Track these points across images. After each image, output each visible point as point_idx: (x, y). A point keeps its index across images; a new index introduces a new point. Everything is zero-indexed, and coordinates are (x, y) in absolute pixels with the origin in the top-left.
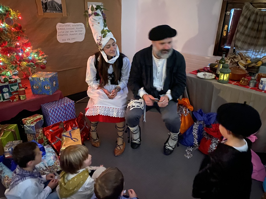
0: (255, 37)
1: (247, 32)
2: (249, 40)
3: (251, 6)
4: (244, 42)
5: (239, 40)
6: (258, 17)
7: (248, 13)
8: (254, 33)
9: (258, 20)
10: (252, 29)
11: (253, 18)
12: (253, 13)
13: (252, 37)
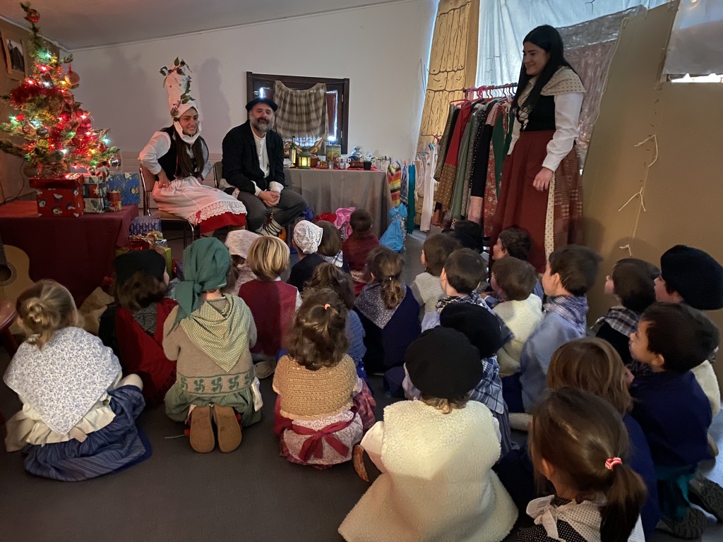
0: (296, 122)
1: (286, 116)
2: (290, 126)
3: (283, 85)
4: (285, 129)
5: (280, 127)
6: (294, 99)
7: (282, 94)
8: (295, 118)
9: (295, 102)
10: (291, 113)
11: (288, 99)
12: (287, 93)
13: (292, 122)
